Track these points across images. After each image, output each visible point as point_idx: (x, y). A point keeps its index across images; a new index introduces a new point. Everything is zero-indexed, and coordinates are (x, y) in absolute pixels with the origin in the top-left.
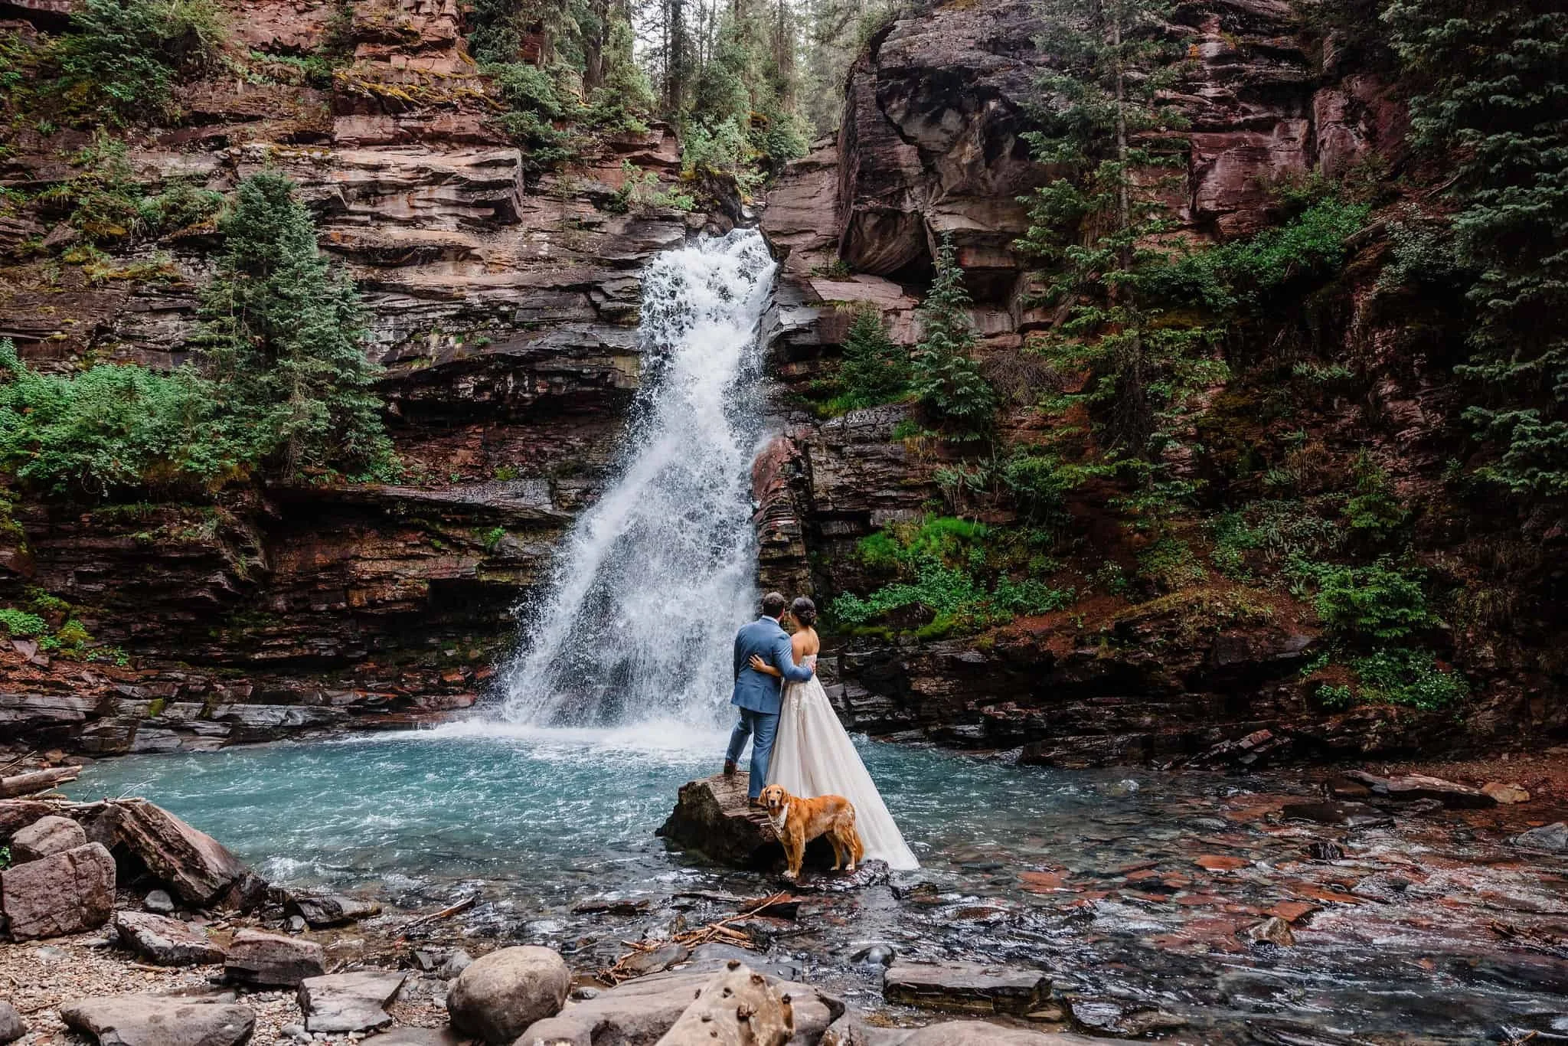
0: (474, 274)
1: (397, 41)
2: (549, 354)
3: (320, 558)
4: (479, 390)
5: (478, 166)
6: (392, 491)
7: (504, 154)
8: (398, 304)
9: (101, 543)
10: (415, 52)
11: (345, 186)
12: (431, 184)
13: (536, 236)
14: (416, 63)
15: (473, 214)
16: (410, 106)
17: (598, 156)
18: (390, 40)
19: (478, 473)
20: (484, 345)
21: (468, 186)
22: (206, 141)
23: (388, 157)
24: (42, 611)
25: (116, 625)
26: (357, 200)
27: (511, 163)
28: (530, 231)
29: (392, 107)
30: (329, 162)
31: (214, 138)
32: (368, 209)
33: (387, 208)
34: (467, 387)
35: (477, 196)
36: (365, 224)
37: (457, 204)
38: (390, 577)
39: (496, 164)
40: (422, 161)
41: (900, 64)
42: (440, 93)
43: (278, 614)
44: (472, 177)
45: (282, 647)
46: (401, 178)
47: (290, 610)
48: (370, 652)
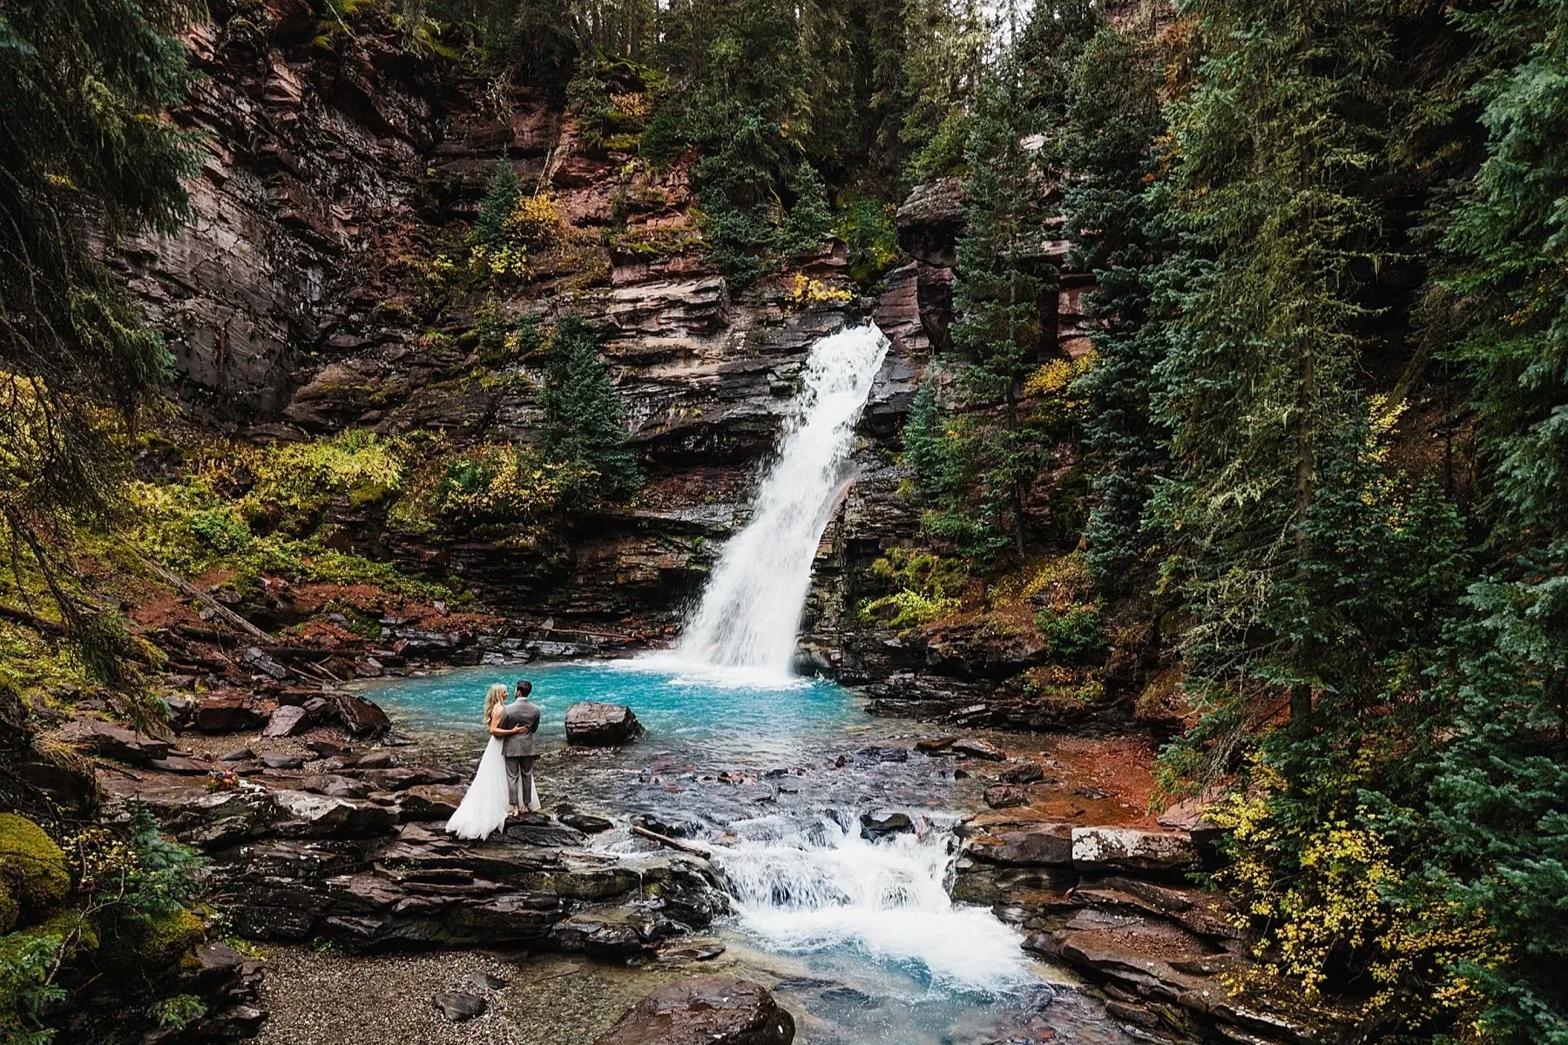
0: (695, 367)
1: (651, 210)
2: (739, 420)
3: (601, 554)
4: (698, 444)
5: (697, 292)
6: (638, 513)
7: (712, 283)
8: (650, 390)
9: (479, 547)
10: (663, 215)
11: (617, 315)
12: (669, 307)
13: (737, 335)
14: (662, 223)
15: (695, 325)
16: (655, 256)
17: (785, 269)
18: (647, 210)
19: (696, 499)
20: (698, 415)
21: (690, 308)
22: (545, 291)
23: (642, 292)
24: (451, 586)
25: (490, 592)
26: (627, 323)
27: (715, 289)
28: (735, 331)
29: (645, 259)
30: (609, 300)
31: (548, 289)
32: (634, 327)
33: (645, 326)
34: (689, 444)
35: (697, 313)
36: (633, 337)
37: (685, 320)
38: (638, 566)
39: (707, 290)
40: (662, 293)
41: (908, 224)
42: (675, 243)
43: (578, 587)
44: (692, 301)
45: (582, 606)
46: (650, 304)
47: (585, 585)
48: (632, 611)
